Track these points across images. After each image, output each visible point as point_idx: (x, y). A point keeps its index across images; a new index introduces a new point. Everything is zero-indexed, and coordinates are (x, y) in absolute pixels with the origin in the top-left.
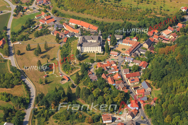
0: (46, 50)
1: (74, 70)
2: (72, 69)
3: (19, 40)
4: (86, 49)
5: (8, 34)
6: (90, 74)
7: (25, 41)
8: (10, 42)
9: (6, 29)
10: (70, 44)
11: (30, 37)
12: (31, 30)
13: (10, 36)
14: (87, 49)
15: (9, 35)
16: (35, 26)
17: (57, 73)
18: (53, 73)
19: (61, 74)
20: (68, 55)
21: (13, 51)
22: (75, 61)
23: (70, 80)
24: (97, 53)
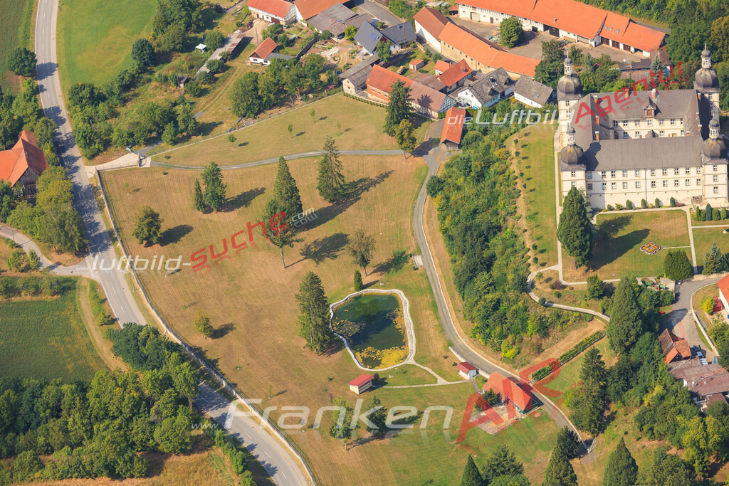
0: (327, 204)
1: (556, 331)
2: (544, 329)
3: (131, 141)
4: (624, 185)
5: (45, 101)
6: (678, 358)
7: (175, 142)
8: (74, 159)
9: (29, 66)
10: (496, 153)
11: (203, 117)
12: (205, 69)
13: (64, 114)
14: (631, 185)
15: (57, 110)
16: (224, 41)
17: (436, 360)
18: (411, 361)
19: (468, 366)
20: (499, 228)
21: (103, 221)
22: (558, 267)
23: (540, 404)
24: (703, 207)
